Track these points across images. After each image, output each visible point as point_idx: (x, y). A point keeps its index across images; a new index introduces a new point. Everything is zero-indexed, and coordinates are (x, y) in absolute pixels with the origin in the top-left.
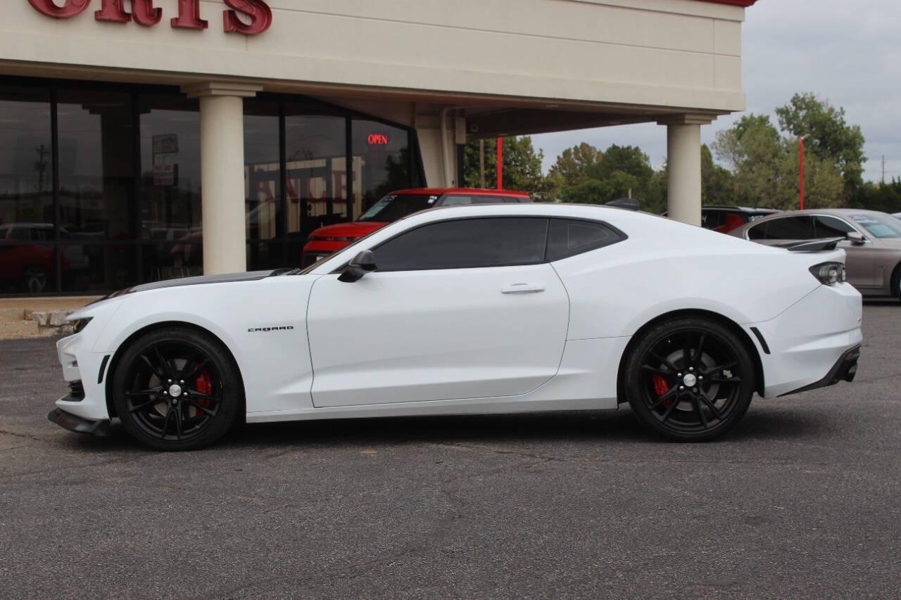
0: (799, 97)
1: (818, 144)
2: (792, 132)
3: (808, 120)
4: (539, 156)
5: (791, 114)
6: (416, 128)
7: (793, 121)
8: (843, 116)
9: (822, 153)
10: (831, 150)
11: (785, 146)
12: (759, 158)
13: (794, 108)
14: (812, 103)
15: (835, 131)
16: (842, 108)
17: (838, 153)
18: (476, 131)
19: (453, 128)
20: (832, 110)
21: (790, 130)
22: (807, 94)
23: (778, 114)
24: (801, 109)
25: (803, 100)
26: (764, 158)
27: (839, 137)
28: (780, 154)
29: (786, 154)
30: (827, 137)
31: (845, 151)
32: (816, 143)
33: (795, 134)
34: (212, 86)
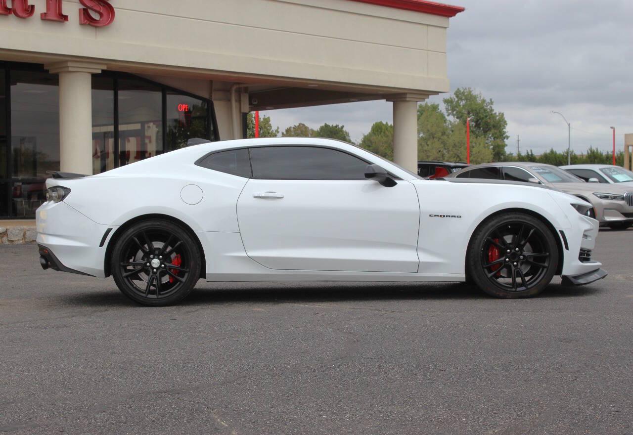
0: (460, 91)
1: (474, 126)
2: (455, 116)
3: (467, 108)
4: (276, 131)
5: (454, 103)
6: (212, 100)
7: (456, 108)
8: (492, 106)
9: (477, 133)
10: (483, 130)
11: (450, 126)
12: (432, 136)
13: (456, 99)
14: (470, 96)
15: (486, 116)
16: (491, 100)
17: (488, 132)
18: (256, 103)
19: (239, 101)
20: (484, 101)
21: (454, 115)
22: (466, 89)
23: (445, 104)
24: (462, 100)
25: (463, 93)
26: (436, 136)
27: (489, 121)
28: (447, 133)
29: (451, 132)
30: (480, 121)
31: (493, 131)
32: (472, 125)
33: (457, 118)
34: (69, 64)
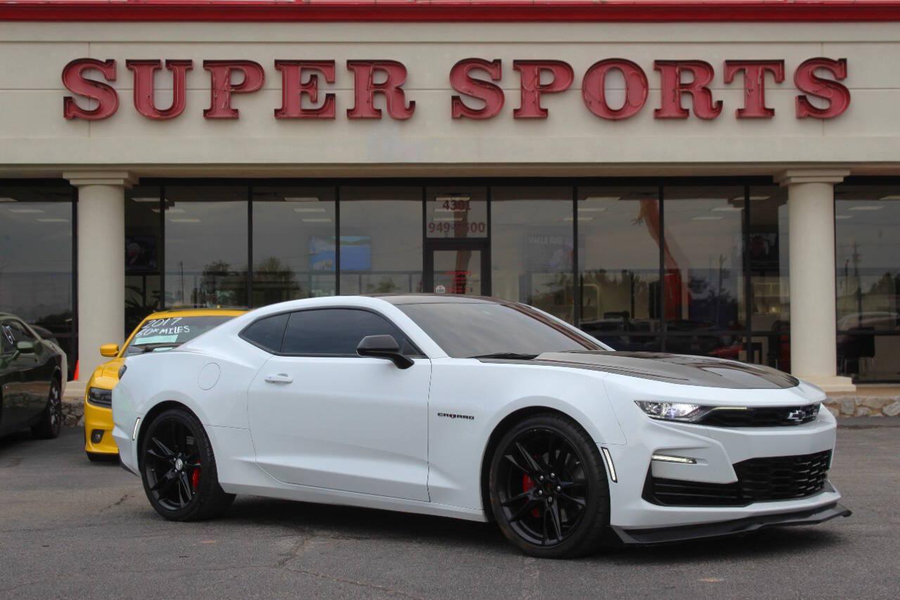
34: (789, 174)
